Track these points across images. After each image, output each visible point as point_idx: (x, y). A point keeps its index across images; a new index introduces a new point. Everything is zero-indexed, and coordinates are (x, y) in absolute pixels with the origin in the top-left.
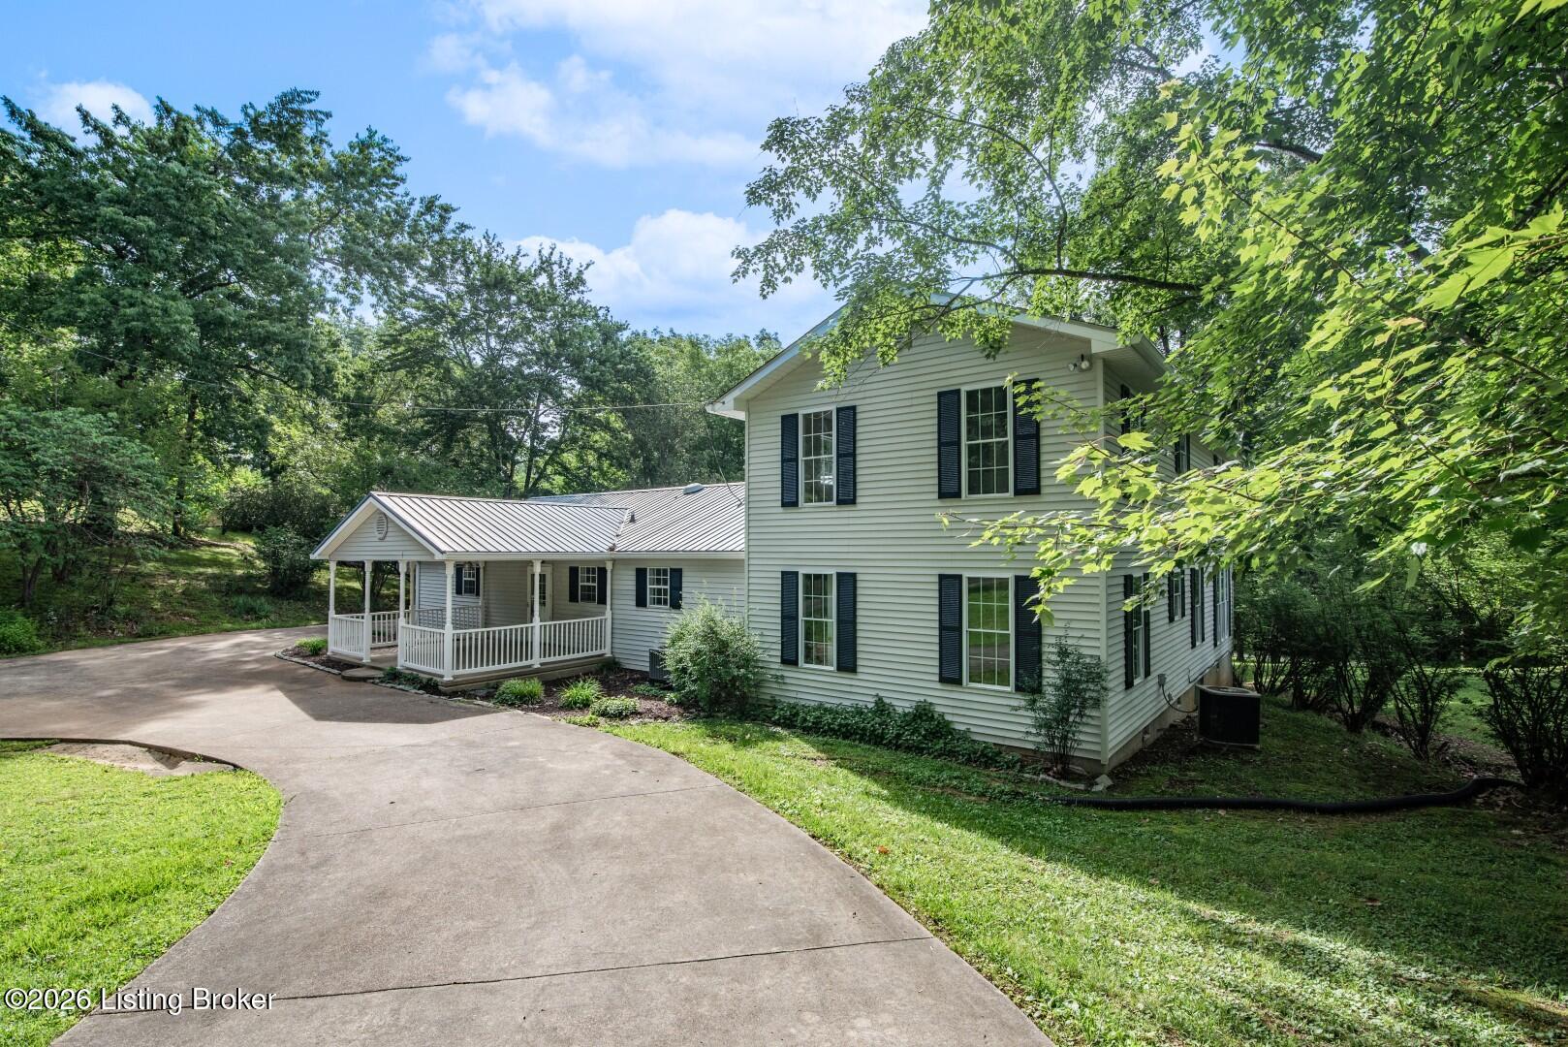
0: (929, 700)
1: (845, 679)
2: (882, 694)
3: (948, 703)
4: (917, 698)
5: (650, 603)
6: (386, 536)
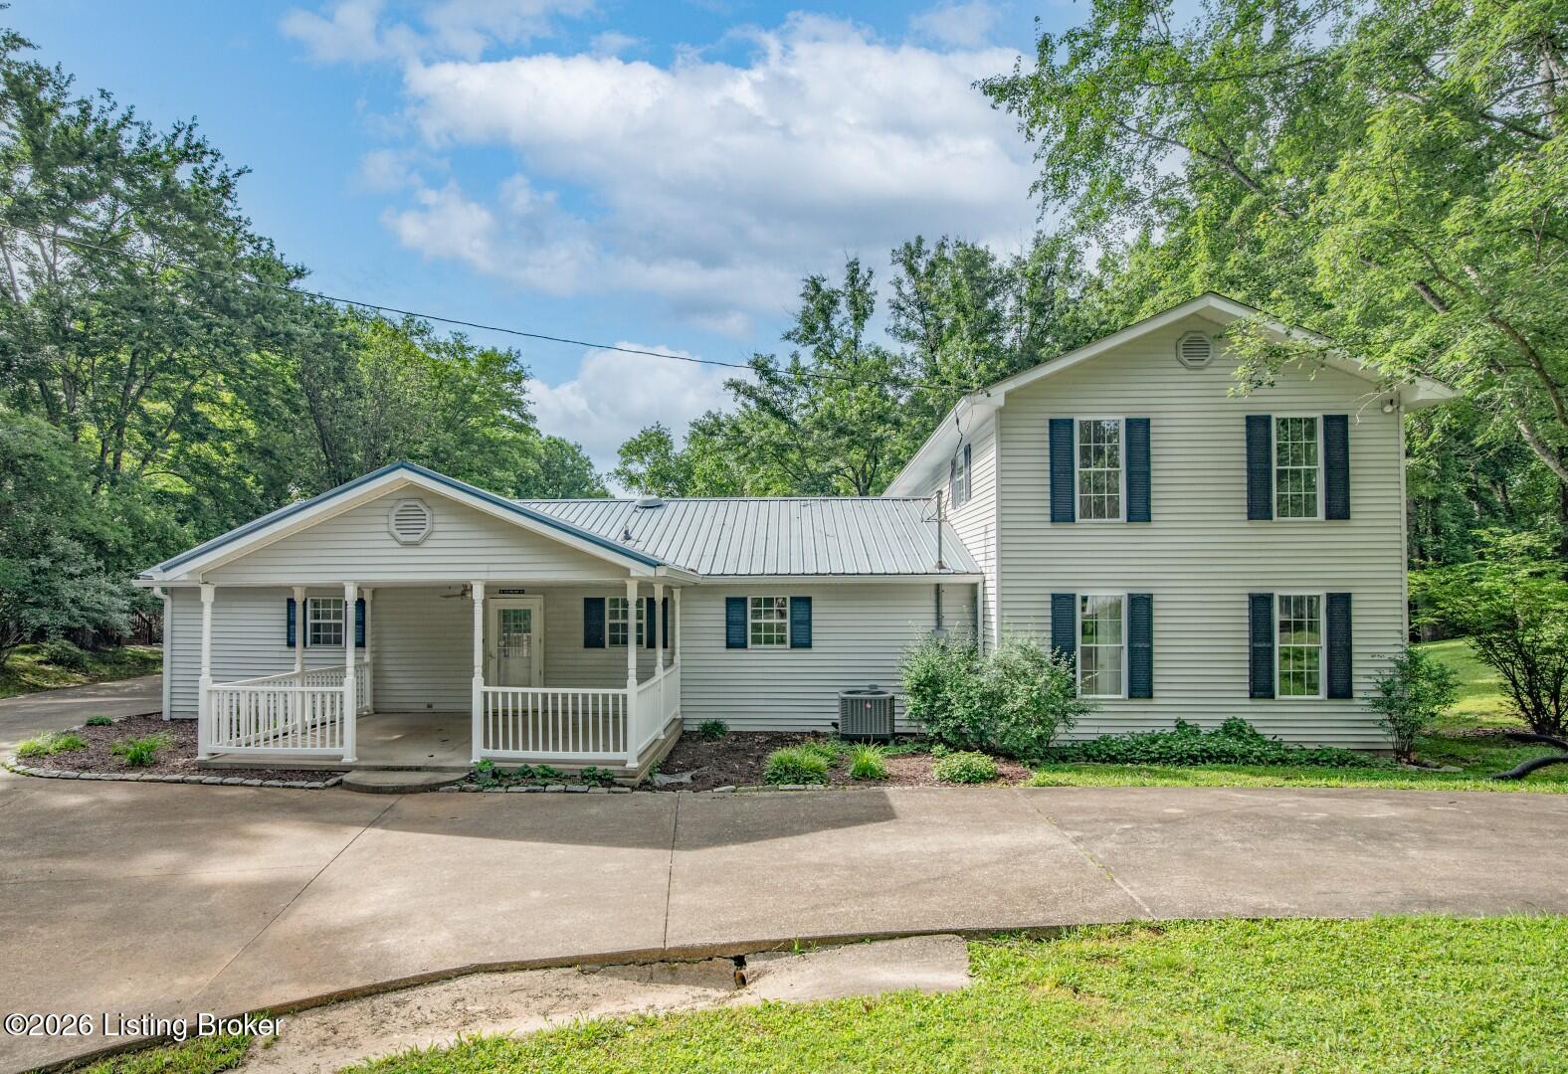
0: (1239, 717)
1: (1139, 706)
2: (1183, 717)
3: (1259, 716)
4: (1225, 717)
5: (753, 643)
6: (425, 538)
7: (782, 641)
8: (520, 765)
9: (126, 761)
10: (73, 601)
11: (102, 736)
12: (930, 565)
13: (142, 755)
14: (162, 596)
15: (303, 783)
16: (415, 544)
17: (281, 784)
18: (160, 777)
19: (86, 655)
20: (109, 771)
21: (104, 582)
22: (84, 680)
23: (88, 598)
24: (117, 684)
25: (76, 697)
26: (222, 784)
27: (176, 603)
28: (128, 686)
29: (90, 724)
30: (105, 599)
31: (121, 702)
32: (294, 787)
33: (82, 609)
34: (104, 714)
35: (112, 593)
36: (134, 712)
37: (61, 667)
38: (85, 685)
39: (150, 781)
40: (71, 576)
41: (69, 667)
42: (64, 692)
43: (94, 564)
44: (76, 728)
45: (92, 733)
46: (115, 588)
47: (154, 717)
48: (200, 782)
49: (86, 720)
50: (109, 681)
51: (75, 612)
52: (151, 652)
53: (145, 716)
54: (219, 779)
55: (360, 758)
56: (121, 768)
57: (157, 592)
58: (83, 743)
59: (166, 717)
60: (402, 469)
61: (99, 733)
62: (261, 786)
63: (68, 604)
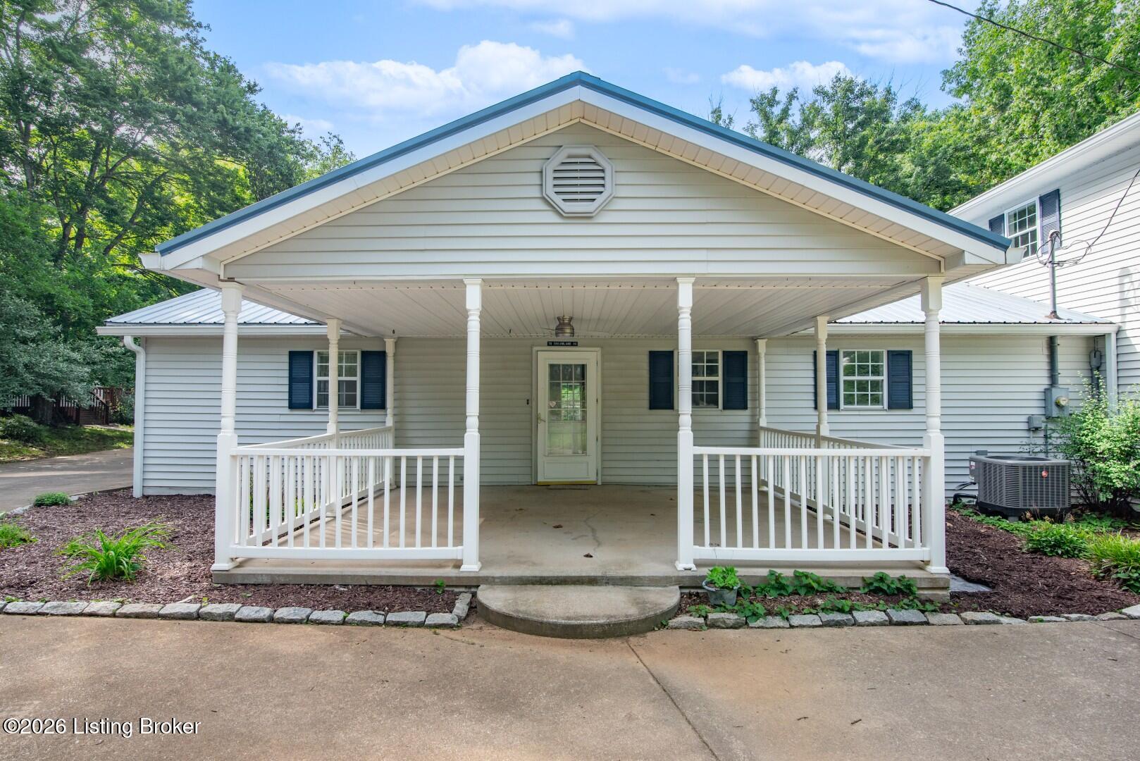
5: (846, 403)
6: (603, 209)
7: (876, 400)
8: (764, 572)
9: (92, 572)
10: (26, 366)
11: (55, 523)
12: (1042, 315)
13: (119, 563)
14: (134, 347)
15: (419, 616)
16: (586, 218)
17: (380, 619)
18: (155, 608)
19: (44, 431)
20: (61, 594)
21: (63, 349)
22: (41, 454)
23: (46, 363)
24: (75, 458)
25: (29, 471)
26: (271, 620)
27: (151, 357)
28: (87, 460)
29: (39, 504)
30: (63, 366)
31: (80, 476)
32: (404, 625)
33: (39, 375)
34: (58, 492)
35: (70, 360)
36: (97, 487)
37: (17, 442)
38: (41, 458)
39: (138, 616)
40: (24, 341)
41: (27, 441)
42: (15, 466)
43: (52, 330)
44: (19, 510)
45: (40, 519)
46: (75, 355)
47: (121, 493)
48: (230, 617)
49: (34, 498)
50: (68, 455)
51: (29, 377)
52: (108, 430)
53: (110, 492)
54: (265, 612)
55: (485, 561)
56: (81, 589)
57: (128, 341)
58: (24, 535)
59: (137, 493)
60: (579, 87)
61: (49, 518)
62: (344, 622)
63: (21, 369)
